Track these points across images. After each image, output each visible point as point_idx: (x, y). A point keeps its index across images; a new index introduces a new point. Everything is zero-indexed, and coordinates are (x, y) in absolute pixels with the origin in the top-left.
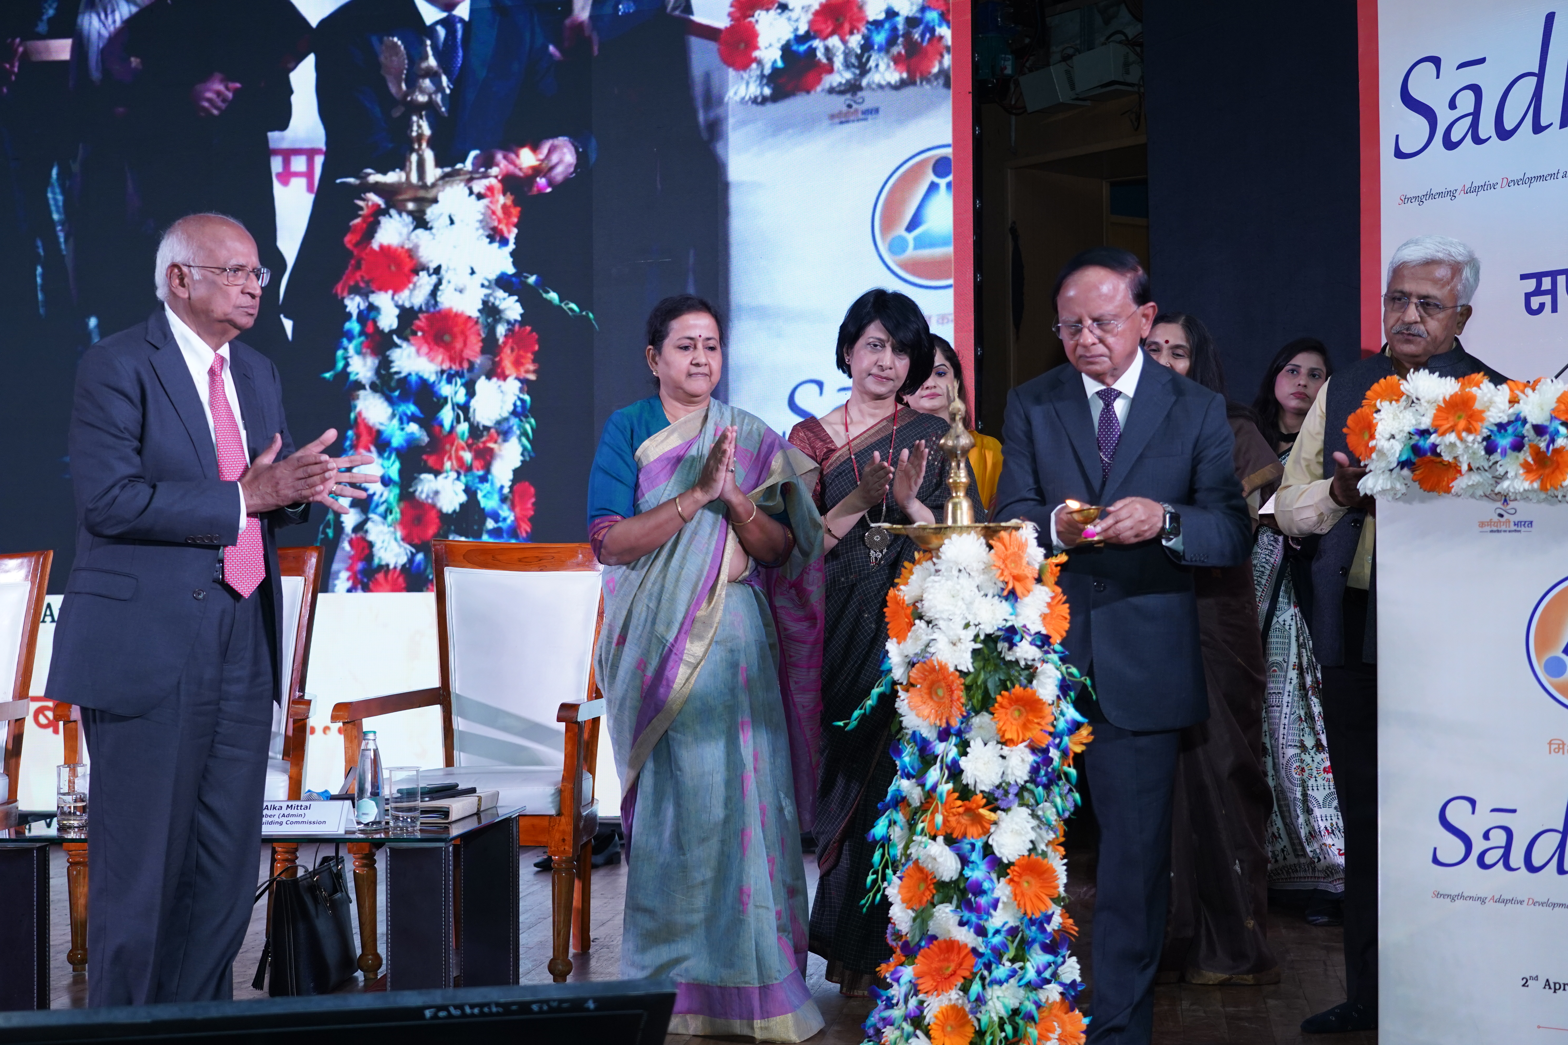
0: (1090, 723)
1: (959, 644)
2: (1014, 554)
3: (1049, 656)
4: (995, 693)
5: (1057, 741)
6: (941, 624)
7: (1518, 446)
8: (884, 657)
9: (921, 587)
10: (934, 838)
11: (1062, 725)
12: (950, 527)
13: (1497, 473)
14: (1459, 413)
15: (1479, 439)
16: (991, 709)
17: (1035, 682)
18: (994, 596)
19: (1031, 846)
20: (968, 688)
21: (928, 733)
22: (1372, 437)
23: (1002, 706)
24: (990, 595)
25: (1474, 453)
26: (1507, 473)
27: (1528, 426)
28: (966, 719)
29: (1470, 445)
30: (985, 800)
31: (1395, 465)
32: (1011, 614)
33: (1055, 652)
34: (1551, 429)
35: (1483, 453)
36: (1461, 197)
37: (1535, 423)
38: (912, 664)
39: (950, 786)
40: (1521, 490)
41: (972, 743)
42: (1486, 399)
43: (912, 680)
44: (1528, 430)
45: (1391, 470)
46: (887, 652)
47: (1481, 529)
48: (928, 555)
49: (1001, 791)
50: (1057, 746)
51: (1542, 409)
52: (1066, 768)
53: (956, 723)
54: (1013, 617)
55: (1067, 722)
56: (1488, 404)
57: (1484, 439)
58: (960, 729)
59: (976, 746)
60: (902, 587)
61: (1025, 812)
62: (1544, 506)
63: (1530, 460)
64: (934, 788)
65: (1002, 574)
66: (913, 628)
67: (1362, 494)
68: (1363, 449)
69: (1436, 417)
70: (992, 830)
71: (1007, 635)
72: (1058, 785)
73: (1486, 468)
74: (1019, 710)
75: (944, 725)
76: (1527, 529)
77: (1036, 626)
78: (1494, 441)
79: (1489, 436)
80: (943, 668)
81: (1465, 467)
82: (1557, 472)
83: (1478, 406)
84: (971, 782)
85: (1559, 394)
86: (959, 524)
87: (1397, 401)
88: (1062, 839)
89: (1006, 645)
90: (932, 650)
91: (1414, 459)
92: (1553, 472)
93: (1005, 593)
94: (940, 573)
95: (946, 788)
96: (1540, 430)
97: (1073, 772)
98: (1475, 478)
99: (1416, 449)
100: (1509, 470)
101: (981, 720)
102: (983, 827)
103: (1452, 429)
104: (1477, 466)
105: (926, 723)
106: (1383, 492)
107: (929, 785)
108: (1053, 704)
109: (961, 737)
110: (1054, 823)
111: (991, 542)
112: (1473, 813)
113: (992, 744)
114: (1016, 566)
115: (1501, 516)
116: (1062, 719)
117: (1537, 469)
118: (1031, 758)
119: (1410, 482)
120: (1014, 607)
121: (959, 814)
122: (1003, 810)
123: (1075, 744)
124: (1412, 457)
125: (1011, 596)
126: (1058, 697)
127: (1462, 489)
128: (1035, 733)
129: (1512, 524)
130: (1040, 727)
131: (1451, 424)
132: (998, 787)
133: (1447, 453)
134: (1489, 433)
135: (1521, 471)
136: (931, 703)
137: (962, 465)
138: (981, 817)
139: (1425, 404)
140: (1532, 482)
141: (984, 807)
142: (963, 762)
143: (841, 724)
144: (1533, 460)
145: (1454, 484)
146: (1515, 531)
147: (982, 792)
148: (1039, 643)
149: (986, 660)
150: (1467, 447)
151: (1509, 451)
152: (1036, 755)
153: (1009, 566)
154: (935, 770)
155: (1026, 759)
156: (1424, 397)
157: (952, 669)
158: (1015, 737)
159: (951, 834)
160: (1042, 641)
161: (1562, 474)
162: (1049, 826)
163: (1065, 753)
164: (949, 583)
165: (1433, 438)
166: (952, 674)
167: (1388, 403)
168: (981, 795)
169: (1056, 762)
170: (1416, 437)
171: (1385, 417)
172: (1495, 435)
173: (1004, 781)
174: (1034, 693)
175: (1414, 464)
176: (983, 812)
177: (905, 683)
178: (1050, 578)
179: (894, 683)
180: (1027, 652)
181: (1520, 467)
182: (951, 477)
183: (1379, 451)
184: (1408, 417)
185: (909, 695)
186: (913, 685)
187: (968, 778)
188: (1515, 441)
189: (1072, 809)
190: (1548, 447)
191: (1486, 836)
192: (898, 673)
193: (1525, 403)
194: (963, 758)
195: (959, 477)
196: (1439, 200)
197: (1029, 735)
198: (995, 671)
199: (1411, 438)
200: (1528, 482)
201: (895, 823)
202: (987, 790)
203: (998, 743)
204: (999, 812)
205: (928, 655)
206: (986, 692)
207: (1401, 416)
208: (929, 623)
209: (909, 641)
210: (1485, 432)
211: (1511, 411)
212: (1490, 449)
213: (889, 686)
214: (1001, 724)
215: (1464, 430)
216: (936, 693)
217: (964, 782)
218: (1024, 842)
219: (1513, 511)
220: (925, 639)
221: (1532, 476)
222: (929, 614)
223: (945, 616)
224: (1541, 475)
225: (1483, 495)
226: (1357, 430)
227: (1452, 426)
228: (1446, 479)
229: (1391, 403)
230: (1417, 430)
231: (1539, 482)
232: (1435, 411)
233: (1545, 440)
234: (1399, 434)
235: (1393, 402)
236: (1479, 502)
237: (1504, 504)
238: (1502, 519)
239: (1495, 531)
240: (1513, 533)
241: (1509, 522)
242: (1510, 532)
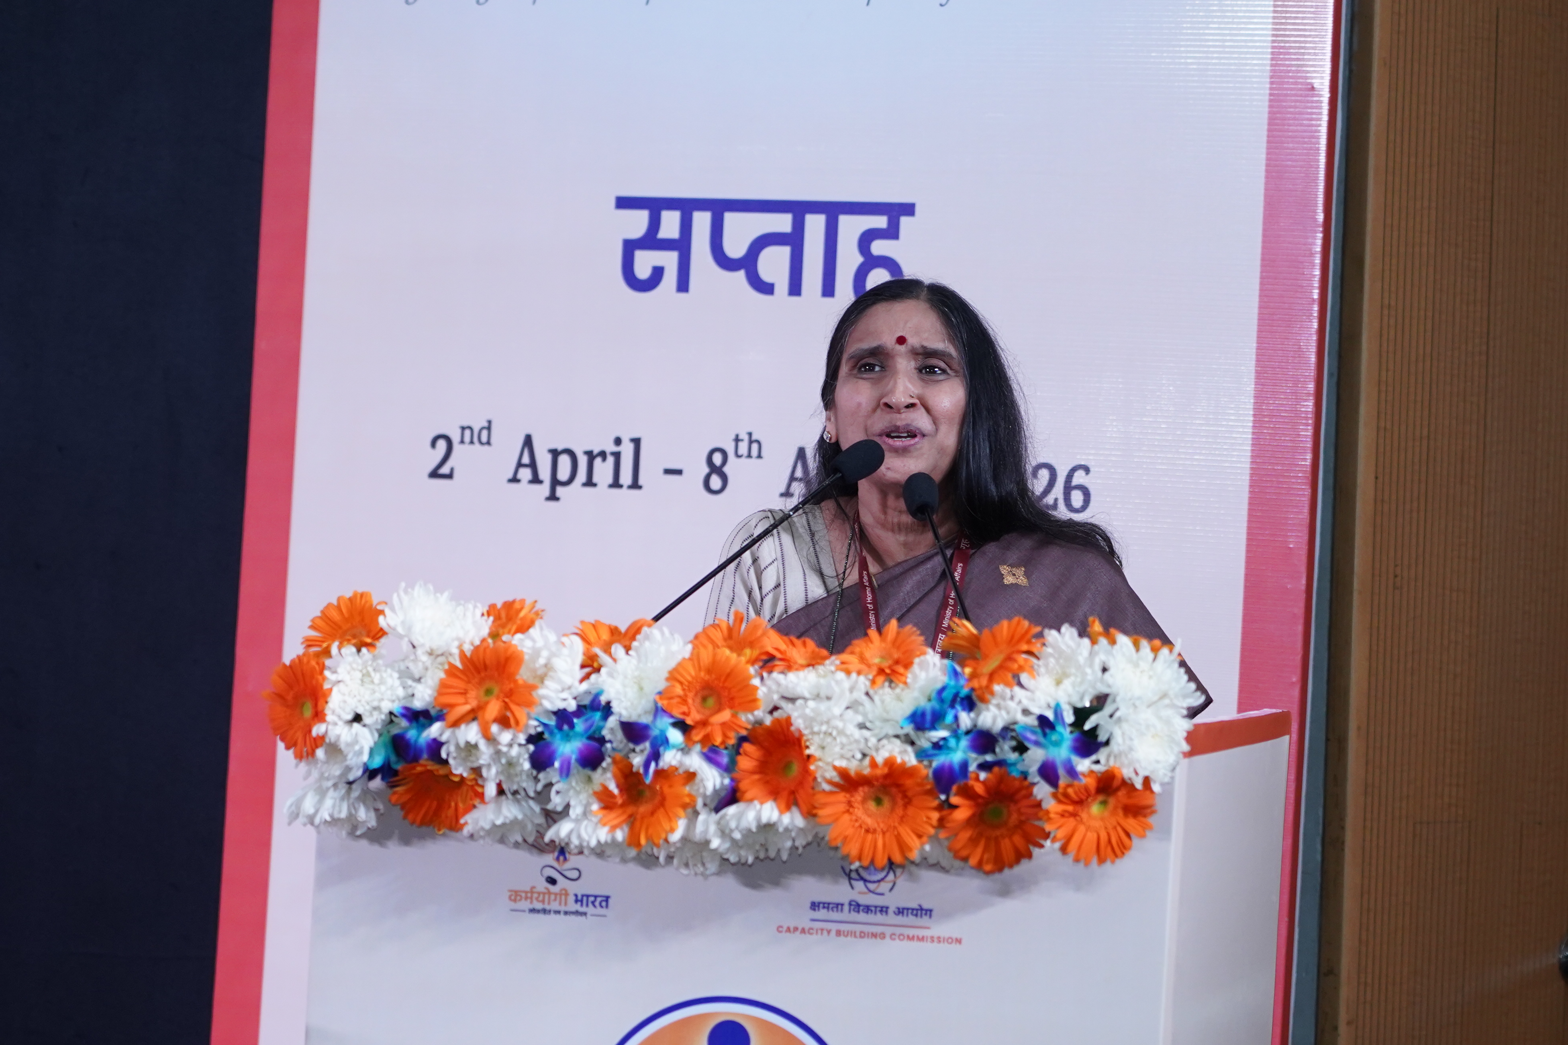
7: (591, 759)
13: (551, 806)
14: (488, 684)
15: (522, 738)
22: (319, 716)
25: (510, 764)
26: (568, 806)
27: (612, 721)
29: (504, 749)
31: (360, 773)
34: (655, 732)
35: (527, 765)
37: (625, 715)
40: (593, 843)
42: (538, 661)
44: (611, 731)
45: (350, 783)
47: (513, 905)
51: (641, 689)
56: (543, 672)
57: (531, 740)
62: (634, 869)
63: (613, 787)
68: (299, 735)
69: (443, 688)
73: (532, 794)
76: (599, 911)
78: (548, 745)
79: (542, 733)
81: (491, 790)
82: (660, 813)
83: (523, 674)
85: (672, 664)
87: (372, 646)
91: (397, 765)
92: (653, 813)
96: (634, 731)
98: (509, 811)
99: (401, 747)
100: (572, 803)
103: (473, 715)
104: (515, 787)
115: (552, 881)
117: (622, 806)
119: (385, 806)
124: (393, 758)
127: (482, 829)
129: (571, 899)
131: (473, 704)
133: (458, 761)
134: (540, 729)
135: (595, 807)
139: (425, 658)
140: (613, 828)
144: (618, 786)
145: (468, 817)
146: (577, 913)
150: (498, 753)
151: (575, 767)
156: (423, 645)
161: (670, 820)
165: (435, 730)
167: (354, 650)
170: (404, 723)
171: (346, 678)
172: (551, 733)
175: (396, 773)
181: (592, 799)
183: (331, 743)
184: (390, 681)
188: (587, 747)
190: (647, 765)
193: (611, 674)
199: (392, 721)
200: (606, 829)
207: (376, 677)
210: (533, 726)
211: (585, 686)
212: (541, 759)
215: (495, 720)
219: (574, 874)
221: (614, 817)
224: (630, 816)
225: (520, 839)
226: (290, 697)
227: (473, 711)
228: (453, 804)
229: (359, 651)
230: (407, 709)
231: (626, 828)
232: (442, 675)
233: (642, 751)
234: (371, 715)
235: (364, 650)
236: (515, 852)
237: (558, 859)
238: (552, 888)
239: (538, 911)
240: (573, 918)
241: (567, 894)
242: (566, 913)
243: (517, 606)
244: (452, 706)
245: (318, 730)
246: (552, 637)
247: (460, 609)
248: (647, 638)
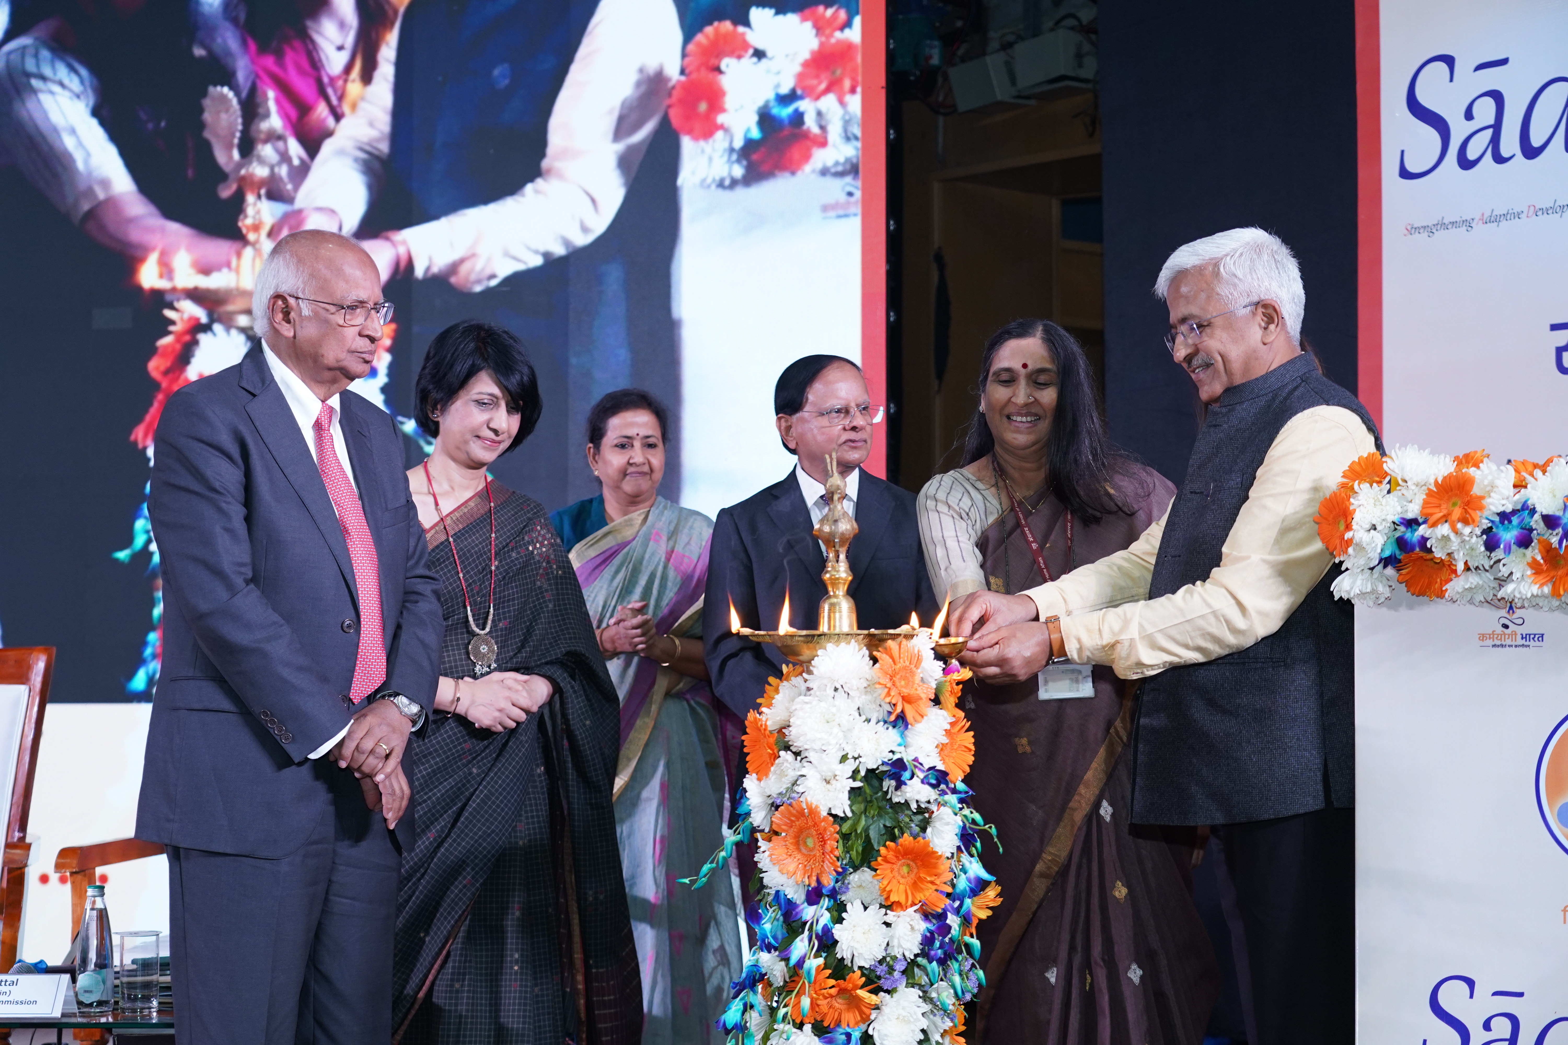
0: (998, 882)
1: (833, 782)
2: (905, 668)
3: (946, 797)
4: (879, 843)
5: (957, 904)
6: (812, 756)
7: (1524, 541)
8: (741, 798)
9: (788, 709)
10: (800, 1026)
11: (962, 884)
12: (824, 635)
13: (1500, 575)
14: (1454, 500)
15: (1478, 531)
16: (873, 864)
17: (929, 830)
18: (878, 722)
19: (922, 1037)
20: (846, 837)
21: (796, 894)
22: (1348, 527)
23: (886, 860)
24: (874, 721)
25: (1472, 549)
26: (1511, 573)
27: (1537, 517)
28: (841, 875)
29: (1467, 539)
30: (864, 979)
31: (1377, 562)
32: (899, 745)
33: (954, 791)
35: (1483, 549)
36: (1478, 227)
37: (1545, 513)
38: (775, 807)
39: (820, 961)
40: (1529, 595)
41: (849, 907)
42: (1486, 482)
43: (774, 827)
44: (1536, 522)
45: (1372, 569)
46: (745, 791)
47: (1482, 643)
48: (799, 669)
49: (884, 967)
50: (957, 911)
51: (1555, 496)
52: (967, 939)
53: (829, 881)
54: (902, 749)
55: (969, 880)
56: (1488, 488)
57: (1484, 532)
58: (834, 888)
59: (854, 910)
60: (764, 709)
61: (916, 992)
62: (1558, 615)
63: (1539, 558)
64: (801, 963)
65: (888, 694)
66: (777, 761)
67: (1336, 598)
68: (1338, 541)
69: (1426, 504)
70: (872, 1017)
71: (893, 771)
72: (957, 960)
73: (1487, 568)
74: (908, 865)
75: (814, 884)
76: (1537, 643)
77: (932, 759)
78: (1495, 535)
79: (1490, 528)
80: (813, 812)
81: (1460, 567)
83: (1476, 491)
84: (847, 956)
86: (837, 631)
87: (1379, 483)
88: (963, 1028)
89: (893, 783)
90: (800, 789)
91: (1400, 555)
93: (893, 718)
94: (812, 692)
95: (814, 963)
96: (1551, 521)
97: (976, 943)
98: (1473, 580)
99: (1401, 543)
100: (1514, 571)
101: (861, 878)
102: (861, 1013)
103: (1445, 519)
104: (1476, 564)
105: (791, 881)
106: (1362, 594)
107: (794, 960)
108: (952, 857)
109: (835, 900)
110: (951, 1007)
111: (875, 653)
112: (1471, 996)
113: (873, 909)
114: (907, 685)
115: (1506, 626)
116: (963, 876)
117: (1548, 571)
118: (923, 927)
119: (1395, 584)
120: (903, 735)
121: (832, 996)
122: (888, 992)
123: (980, 908)
124: (1398, 552)
125: (900, 721)
126: (959, 848)
127: (1458, 593)
128: (928, 894)
129: (1519, 637)
130: (934, 887)
131: (1445, 512)
132: (880, 962)
133: (1438, 549)
134: (1489, 525)
135: (1529, 572)
136: (799, 856)
137: (842, 557)
138: (859, 999)
139: (1413, 487)
141: (862, 987)
142: (838, 931)
143: (687, 881)
144: (1543, 558)
145: (1447, 586)
146: (1523, 645)
147: (861, 968)
148: (933, 781)
149: (868, 802)
150: (1463, 541)
151: (1514, 547)
152: (930, 921)
153: (898, 684)
154: (802, 940)
155: (916, 927)
156: (1411, 479)
157: (824, 813)
158: (903, 901)
159: (822, 1021)
160: (937, 779)
162: (945, 1011)
163: (966, 920)
164: (823, 704)
165: (1422, 530)
166: (824, 819)
167: (1368, 485)
168: (859, 973)
169: (955, 931)
170: (1402, 528)
171: (1365, 503)
172: (1497, 527)
173: (888, 955)
174: (927, 844)
175: (1399, 561)
176: (862, 993)
177: (767, 830)
178: (950, 700)
179: (754, 830)
180: (919, 793)
181: (1527, 567)
182: (827, 572)
183: (1357, 545)
184: (1392, 503)
185: (771, 845)
186: (776, 833)
187: (843, 951)
188: (1521, 534)
189: (975, 991)
190: (1561, 542)
191: (1487, 1026)
192: (758, 817)
193: (1534, 488)
194: (837, 925)
195: (838, 571)
196: (1453, 231)
197: (920, 896)
198: (880, 815)
199: (1396, 529)
200: (1537, 586)
201: (752, 1007)
202: (867, 966)
203: (881, 906)
204: (882, 994)
205: (794, 795)
206: (868, 842)
208: (797, 754)
209: (772, 777)
210: (1486, 524)
212: (1491, 545)
213: (748, 834)
214: (885, 882)
215: (1459, 520)
216: (805, 842)
217: (839, 956)
218: (913, 1031)
219: (1520, 621)
220: (792, 775)
221: (1541, 578)
222: (798, 744)
223: (817, 746)
224: (1553, 578)
225: (1483, 600)
226: (1330, 519)
227: (1444, 516)
228: (1438, 580)
229: (1371, 486)
230: (1403, 519)
231: (1550, 586)
232: (1425, 497)
233: (1557, 534)
234: (1381, 523)
235: (1375, 484)
236: (1479, 609)
237: (1509, 612)
238: (1506, 631)
239: (1498, 646)
240: (1521, 648)
241: (1516, 634)
242: (1516, 646)
243: (1472, 454)
244: (1432, 514)
245: (1348, 535)
246: (1494, 467)
247: (1435, 458)
248: (1557, 464)
